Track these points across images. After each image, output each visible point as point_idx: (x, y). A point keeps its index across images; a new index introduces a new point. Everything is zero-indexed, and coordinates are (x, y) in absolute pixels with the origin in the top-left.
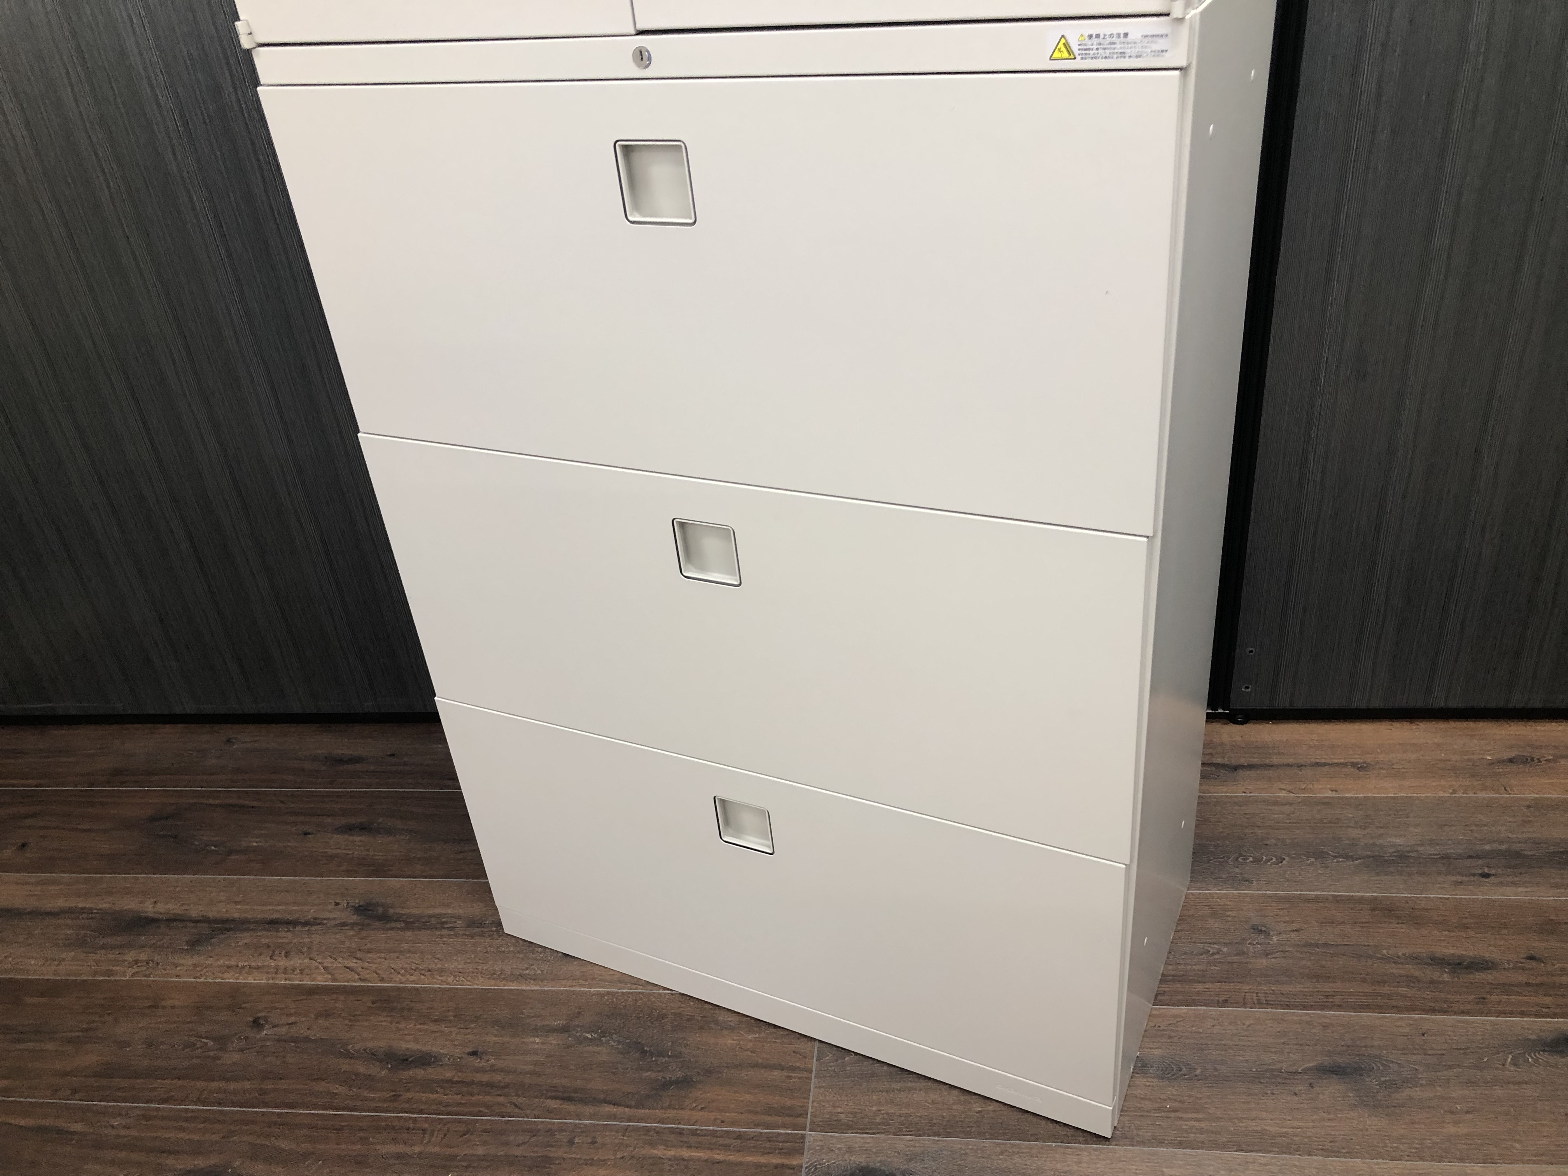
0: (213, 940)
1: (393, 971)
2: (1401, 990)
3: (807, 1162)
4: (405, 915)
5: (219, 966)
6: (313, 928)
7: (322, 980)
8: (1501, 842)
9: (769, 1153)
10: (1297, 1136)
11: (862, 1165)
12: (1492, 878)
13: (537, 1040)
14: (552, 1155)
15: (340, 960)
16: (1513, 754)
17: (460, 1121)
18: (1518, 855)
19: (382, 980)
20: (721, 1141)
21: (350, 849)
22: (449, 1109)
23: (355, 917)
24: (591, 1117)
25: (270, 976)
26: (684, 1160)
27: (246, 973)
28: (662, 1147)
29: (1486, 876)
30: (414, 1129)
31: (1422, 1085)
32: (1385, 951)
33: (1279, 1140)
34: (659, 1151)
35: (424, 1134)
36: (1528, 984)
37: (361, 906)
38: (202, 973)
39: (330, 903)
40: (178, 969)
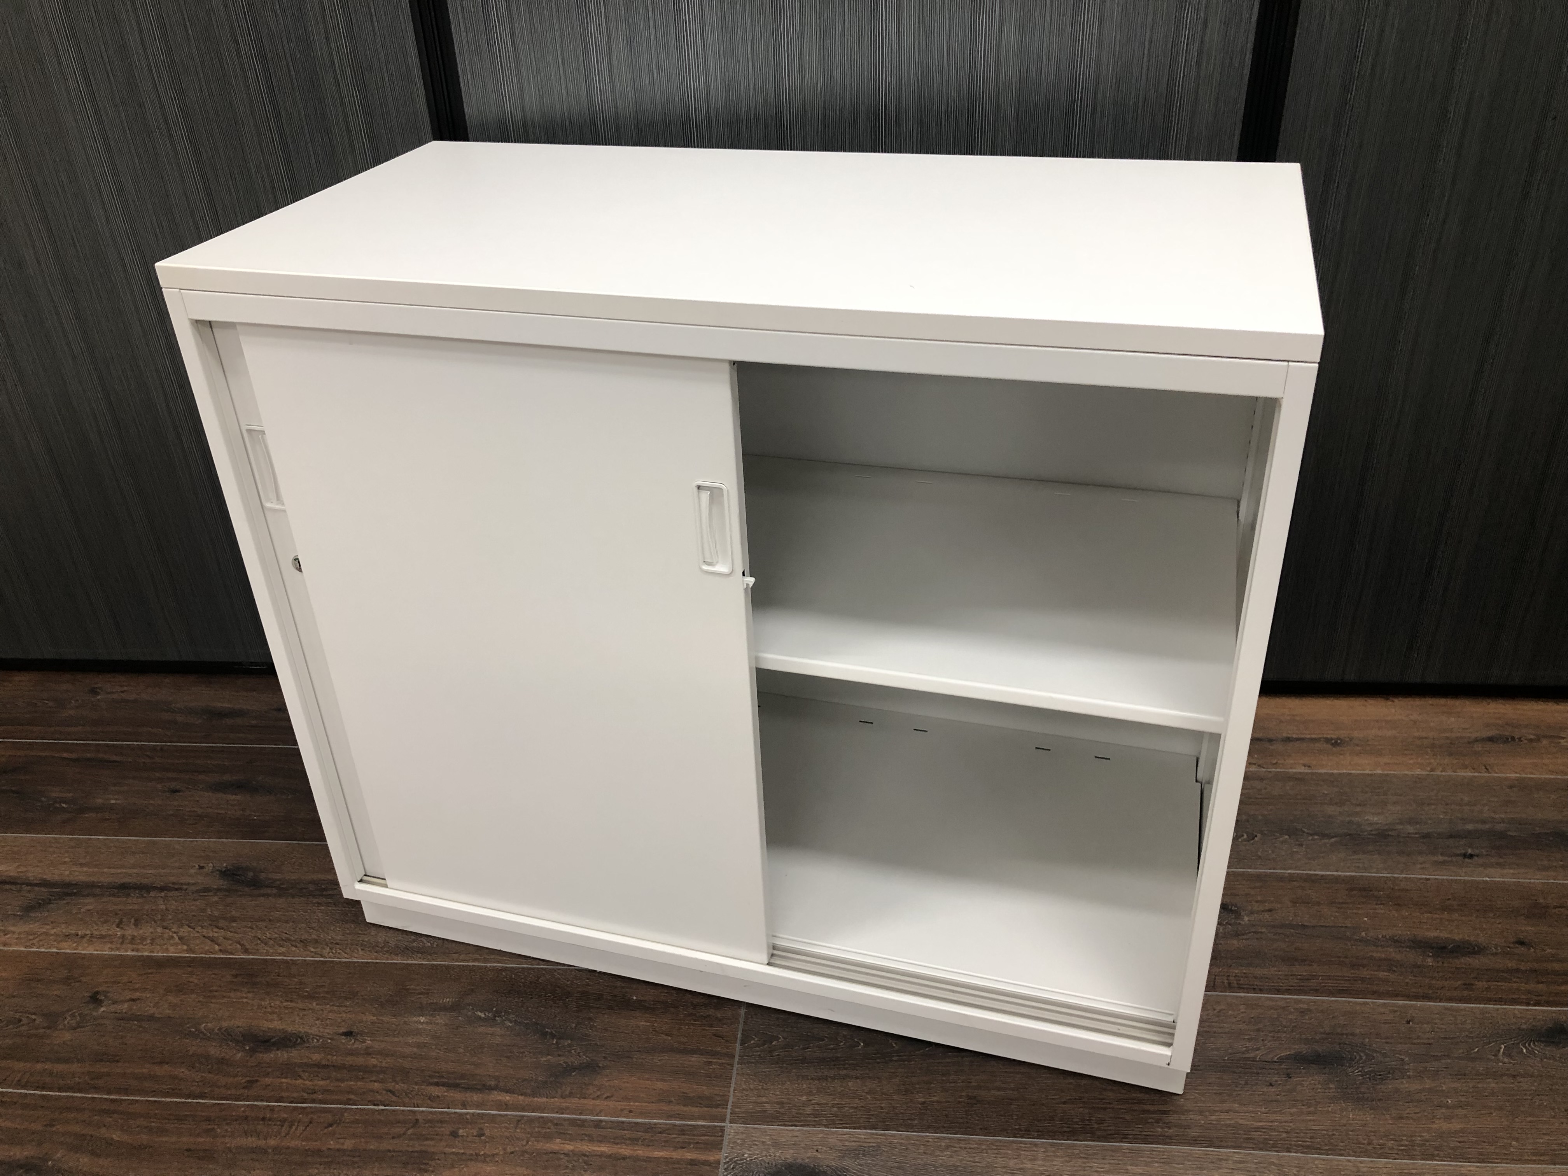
0: (51, 905)
1: (259, 942)
2: (1381, 974)
3: (727, 1157)
4: (278, 880)
5: (56, 935)
6: (170, 894)
7: (175, 951)
8: (1484, 822)
9: (681, 1148)
10: (1275, 1130)
11: (789, 1161)
12: (1476, 858)
13: (422, 1019)
14: (432, 1150)
15: (199, 929)
16: (1490, 734)
17: (326, 1111)
18: (1502, 835)
19: (246, 951)
20: (628, 1134)
21: (221, 809)
22: (314, 1096)
23: (221, 882)
24: (479, 1106)
25: (113, 947)
26: (585, 1155)
27: (87, 943)
29: (1469, 856)
30: (270, 1120)
31: (1409, 1077)
32: (1364, 933)
33: (1255, 1135)
34: (556, 1145)
35: (282, 1126)
36: (1517, 970)
37: (229, 871)
38: (35, 941)
39: (193, 867)
40: (7, 936)
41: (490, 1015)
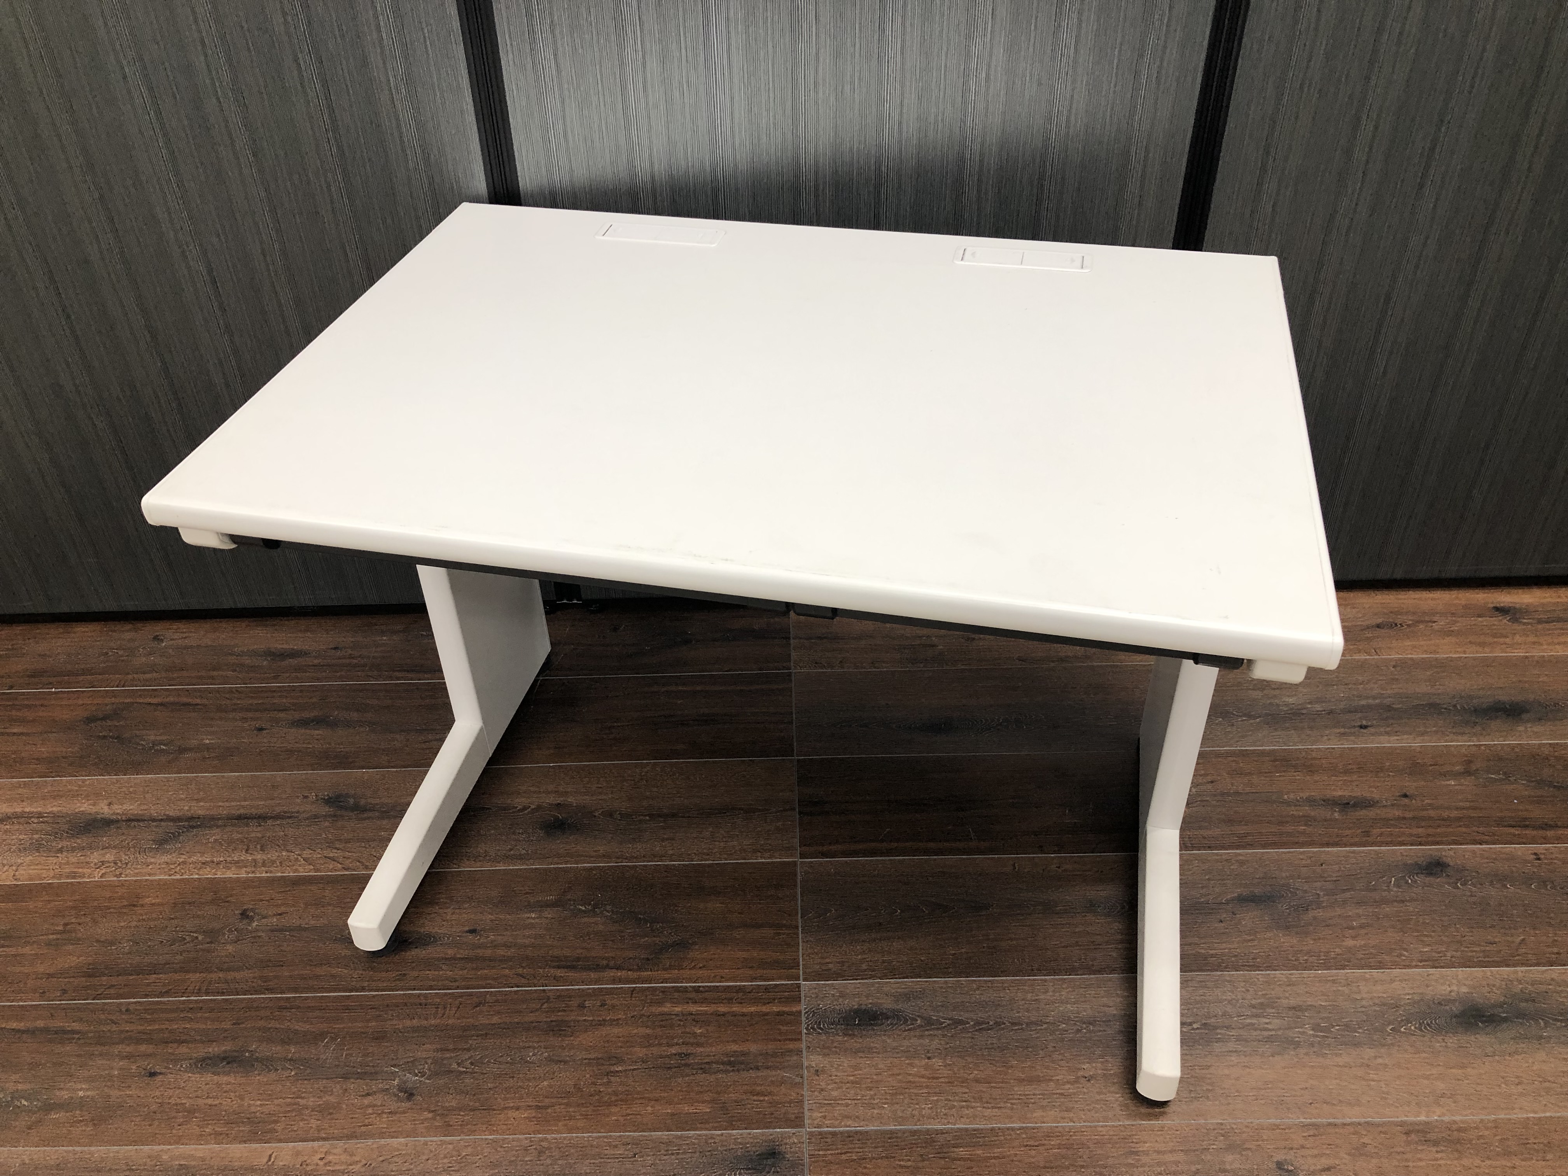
0: (181, 838)
2: (1301, 828)
3: (805, 1008)
4: (377, 804)
5: (194, 863)
6: (285, 822)
7: (304, 871)
8: (1374, 698)
9: (768, 1003)
10: (1226, 956)
11: (856, 1007)
12: (1369, 729)
13: (533, 915)
14: (567, 1019)
15: (319, 851)
16: (1380, 621)
17: (471, 994)
18: (1389, 708)
20: (723, 995)
21: (308, 743)
23: (327, 809)
24: (596, 982)
26: (692, 1014)
27: (224, 867)
29: (1366, 727)
30: (425, 1004)
31: (1323, 907)
32: (1286, 796)
34: (667, 1008)
35: (438, 1009)
36: (1403, 818)
37: (331, 798)
38: (177, 870)
39: (298, 797)
40: (150, 867)
41: (590, 907)
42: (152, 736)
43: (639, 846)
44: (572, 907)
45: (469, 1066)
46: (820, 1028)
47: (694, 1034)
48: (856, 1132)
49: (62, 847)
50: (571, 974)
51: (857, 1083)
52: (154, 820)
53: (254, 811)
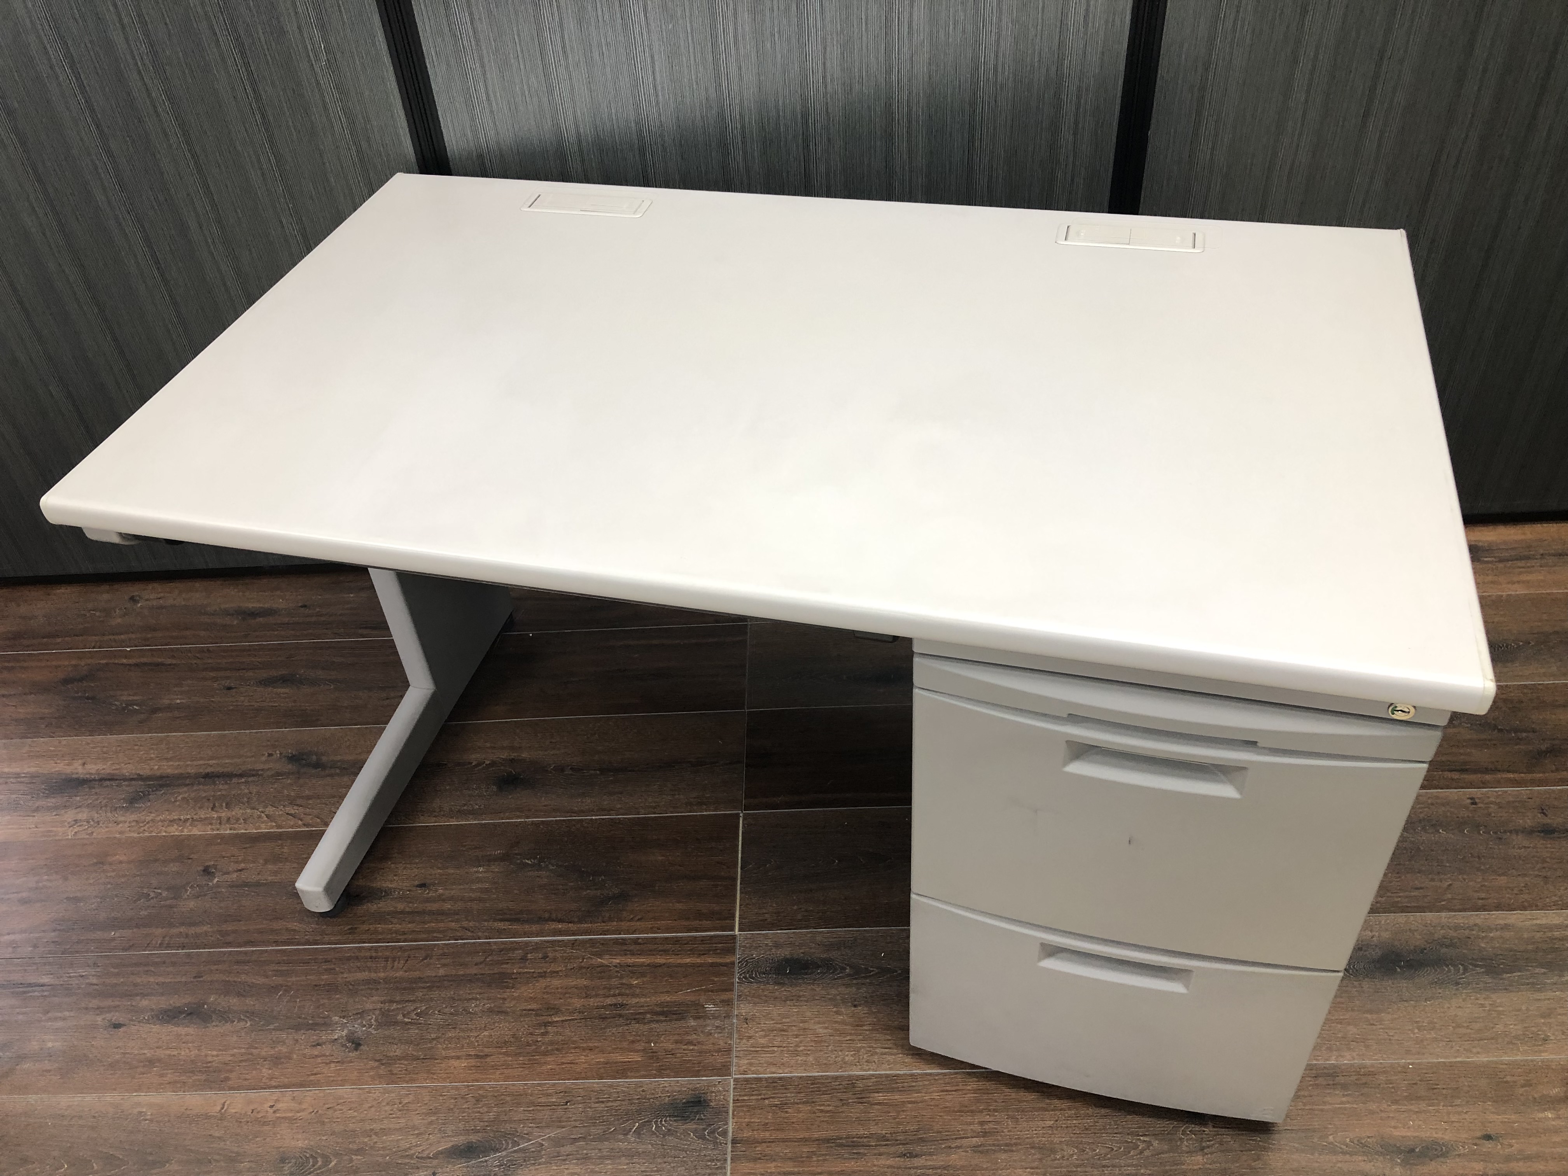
0: (150, 796)
3: (739, 959)
4: (339, 761)
5: (162, 821)
6: (250, 779)
7: (266, 828)
9: (704, 954)
11: (789, 956)
13: (481, 869)
14: (509, 971)
15: (282, 808)
17: (418, 947)
20: (661, 947)
21: (275, 702)
22: (405, 936)
23: (290, 766)
24: (541, 935)
25: (213, 827)
26: (630, 966)
27: (191, 825)
28: (607, 957)
30: (376, 958)
34: (606, 960)
35: (387, 961)
37: (295, 756)
38: (146, 828)
39: (263, 755)
40: (121, 825)
41: (536, 861)
42: (125, 697)
43: (588, 800)
44: (519, 861)
45: (415, 1017)
46: (753, 978)
47: (631, 986)
48: (780, 1079)
49: (38, 807)
50: (515, 927)
51: (784, 1030)
52: (125, 780)
53: (220, 770)
